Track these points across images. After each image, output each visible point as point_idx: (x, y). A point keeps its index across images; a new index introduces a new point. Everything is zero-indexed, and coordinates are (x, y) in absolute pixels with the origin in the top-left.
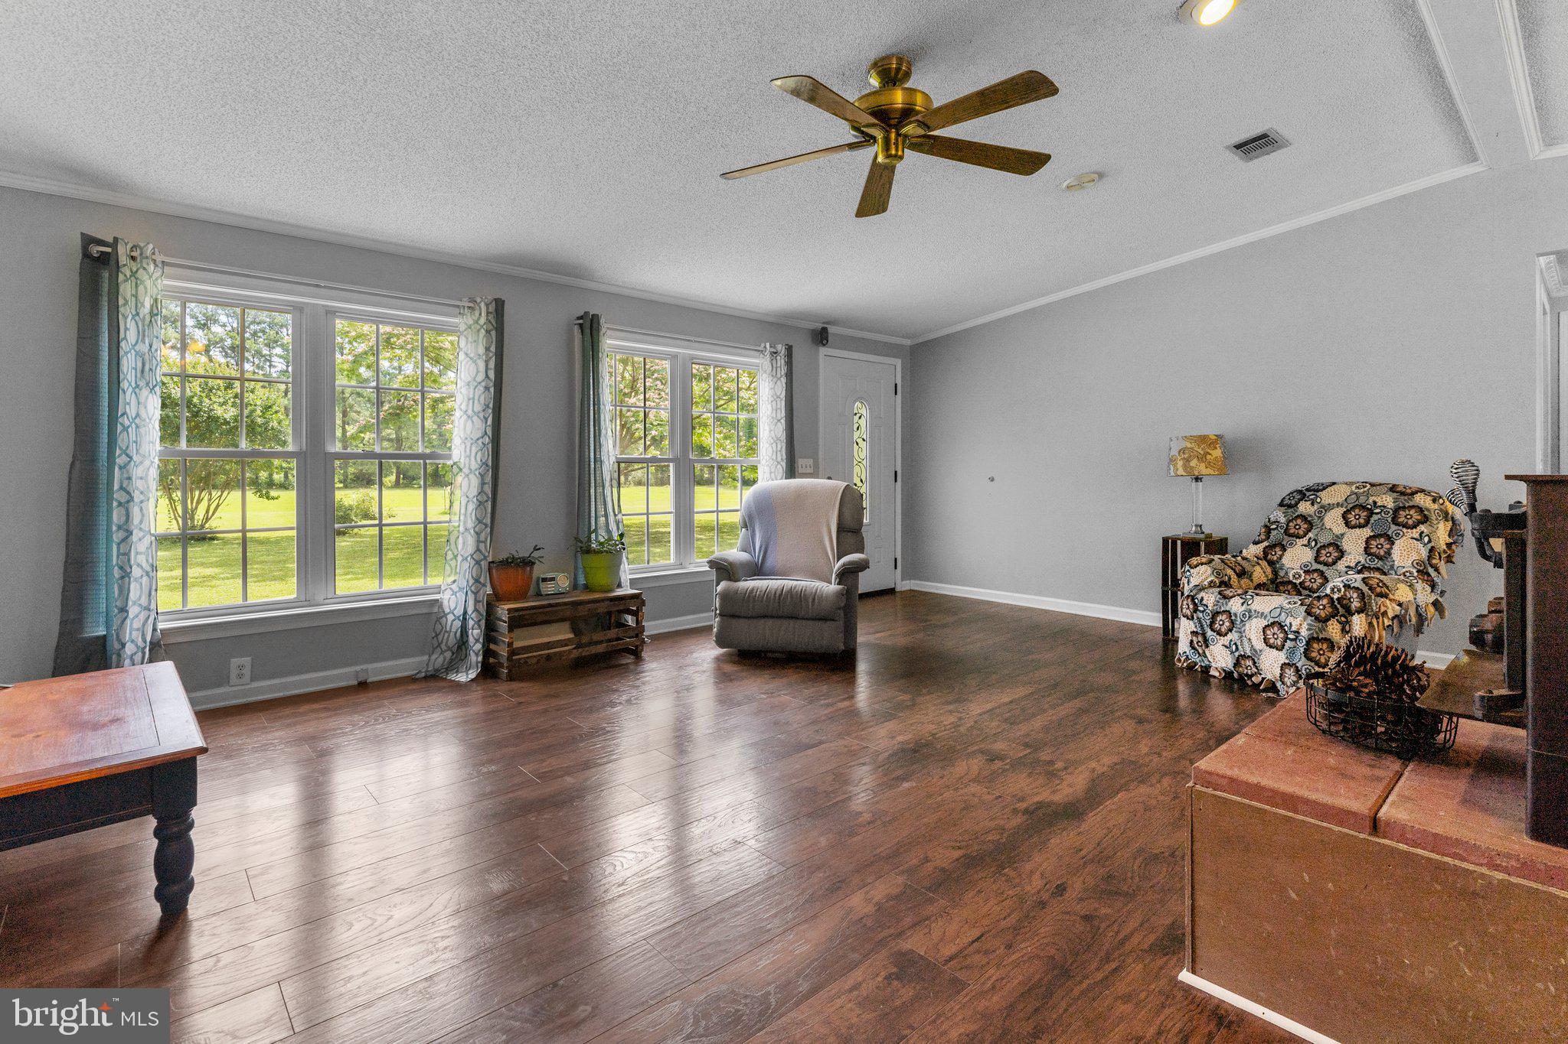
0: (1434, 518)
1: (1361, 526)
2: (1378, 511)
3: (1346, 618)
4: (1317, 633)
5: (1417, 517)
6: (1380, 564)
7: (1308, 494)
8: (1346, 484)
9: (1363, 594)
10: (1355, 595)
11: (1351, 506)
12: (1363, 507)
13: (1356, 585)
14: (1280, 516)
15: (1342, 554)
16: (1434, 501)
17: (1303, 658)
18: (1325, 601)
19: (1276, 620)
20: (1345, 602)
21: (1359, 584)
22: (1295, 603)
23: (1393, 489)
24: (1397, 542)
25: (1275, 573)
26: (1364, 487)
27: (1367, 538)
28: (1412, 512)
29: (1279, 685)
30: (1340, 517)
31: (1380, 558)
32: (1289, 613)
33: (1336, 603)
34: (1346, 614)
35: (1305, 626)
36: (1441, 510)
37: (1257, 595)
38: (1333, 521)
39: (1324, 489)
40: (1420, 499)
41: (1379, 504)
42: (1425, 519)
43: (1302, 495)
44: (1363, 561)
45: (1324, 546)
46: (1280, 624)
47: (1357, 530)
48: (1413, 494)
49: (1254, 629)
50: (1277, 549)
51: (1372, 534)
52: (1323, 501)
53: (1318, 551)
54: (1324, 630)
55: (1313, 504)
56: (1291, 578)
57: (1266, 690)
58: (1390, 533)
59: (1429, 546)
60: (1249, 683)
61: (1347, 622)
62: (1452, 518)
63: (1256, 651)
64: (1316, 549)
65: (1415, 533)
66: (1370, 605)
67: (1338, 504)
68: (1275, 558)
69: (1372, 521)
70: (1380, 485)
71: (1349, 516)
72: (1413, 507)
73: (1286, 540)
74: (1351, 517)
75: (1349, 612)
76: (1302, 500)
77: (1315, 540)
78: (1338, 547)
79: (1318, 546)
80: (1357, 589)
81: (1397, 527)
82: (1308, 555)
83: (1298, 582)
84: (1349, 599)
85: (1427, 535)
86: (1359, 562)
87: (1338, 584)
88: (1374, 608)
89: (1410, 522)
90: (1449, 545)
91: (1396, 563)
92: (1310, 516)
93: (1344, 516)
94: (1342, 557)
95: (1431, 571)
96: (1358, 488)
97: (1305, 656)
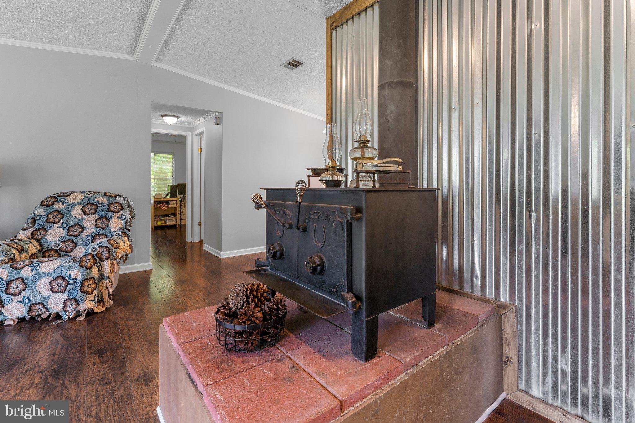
0: (125, 207)
1: (92, 214)
2: (100, 205)
3: (100, 264)
4: (87, 276)
5: (119, 207)
6: (103, 232)
7: (59, 198)
8: (80, 192)
9: (109, 249)
10: (105, 250)
11: (86, 203)
12: (92, 204)
13: (105, 245)
14: (42, 212)
15: (83, 229)
16: (124, 199)
17: (80, 293)
18: (89, 257)
19: (59, 275)
20: (99, 255)
21: (106, 244)
22: (69, 262)
23: (105, 194)
24: (111, 220)
25: (41, 246)
26: (91, 194)
27: (96, 220)
28: (117, 205)
29: (62, 314)
30: (80, 210)
31: (103, 229)
32: (68, 269)
33: (95, 257)
34: (100, 261)
35: (80, 274)
36: (127, 203)
37: (41, 262)
38: (76, 212)
39: (68, 195)
40: (118, 199)
41: (100, 202)
42: (122, 209)
43: (56, 198)
44: (95, 231)
45: (72, 226)
46: (62, 277)
47: (90, 216)
48: (115, 197)
49: (43, 286)
50: (41, 231)
51: (98, 217)
52: (69, 202)
53: (68, 229)
54: (91, 273)
55: (63, 204)
56: (53, 247)
57: (53, 320)
58: (107, 216)
59: (125, 220)
60: (39, 319)
61: (100, 265)
62: (131, 206)
63: (45, 298)
64: (67, 228)
65: (119, 215)
66: (112, 254)
67: (78, 203)
68: (40, 237)
69: (98, 210)
70: (99, 192)
71: (85, 209)
72: (116, 202)
73: (47, 226)
74: (86, 209)
75: (102, 260)
76: (56, 202)
77: (66, 223)
78: (80, 226)
79: (68, 226)
80: (106, 247)
81: (111, 213)
82: (62, 232)
83: (58, 248)
84: (102, 253)
85: (124, 215)
86: (93, 232)
87: (95, 246)
88: (114, 255)
89: (116, 210)
90: (130, 219)
91: (111, 230)
92: (63, 210)
93: (82, 209)
94: (83, 231)
95: (127, 231)
96: (87, 194)
97: (81, 291)
